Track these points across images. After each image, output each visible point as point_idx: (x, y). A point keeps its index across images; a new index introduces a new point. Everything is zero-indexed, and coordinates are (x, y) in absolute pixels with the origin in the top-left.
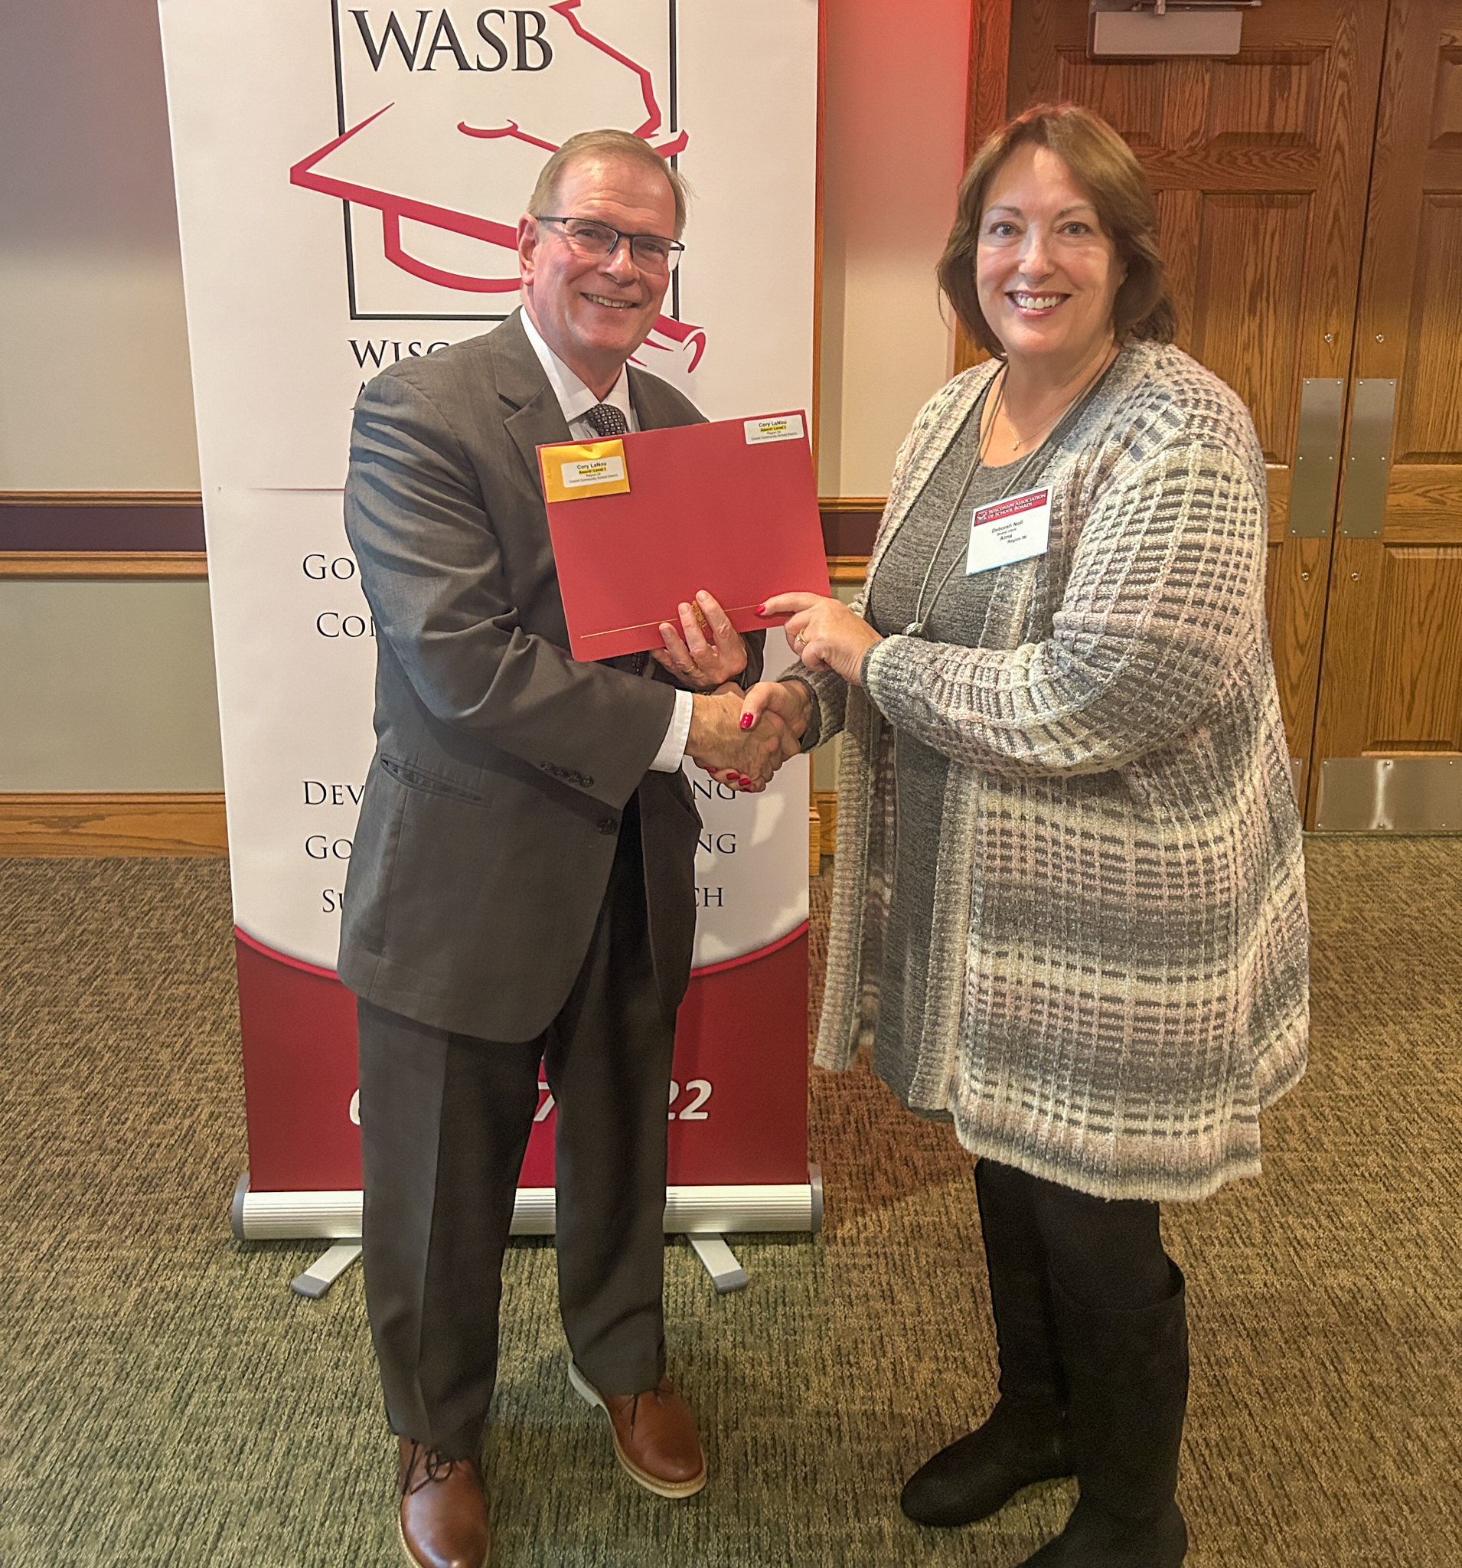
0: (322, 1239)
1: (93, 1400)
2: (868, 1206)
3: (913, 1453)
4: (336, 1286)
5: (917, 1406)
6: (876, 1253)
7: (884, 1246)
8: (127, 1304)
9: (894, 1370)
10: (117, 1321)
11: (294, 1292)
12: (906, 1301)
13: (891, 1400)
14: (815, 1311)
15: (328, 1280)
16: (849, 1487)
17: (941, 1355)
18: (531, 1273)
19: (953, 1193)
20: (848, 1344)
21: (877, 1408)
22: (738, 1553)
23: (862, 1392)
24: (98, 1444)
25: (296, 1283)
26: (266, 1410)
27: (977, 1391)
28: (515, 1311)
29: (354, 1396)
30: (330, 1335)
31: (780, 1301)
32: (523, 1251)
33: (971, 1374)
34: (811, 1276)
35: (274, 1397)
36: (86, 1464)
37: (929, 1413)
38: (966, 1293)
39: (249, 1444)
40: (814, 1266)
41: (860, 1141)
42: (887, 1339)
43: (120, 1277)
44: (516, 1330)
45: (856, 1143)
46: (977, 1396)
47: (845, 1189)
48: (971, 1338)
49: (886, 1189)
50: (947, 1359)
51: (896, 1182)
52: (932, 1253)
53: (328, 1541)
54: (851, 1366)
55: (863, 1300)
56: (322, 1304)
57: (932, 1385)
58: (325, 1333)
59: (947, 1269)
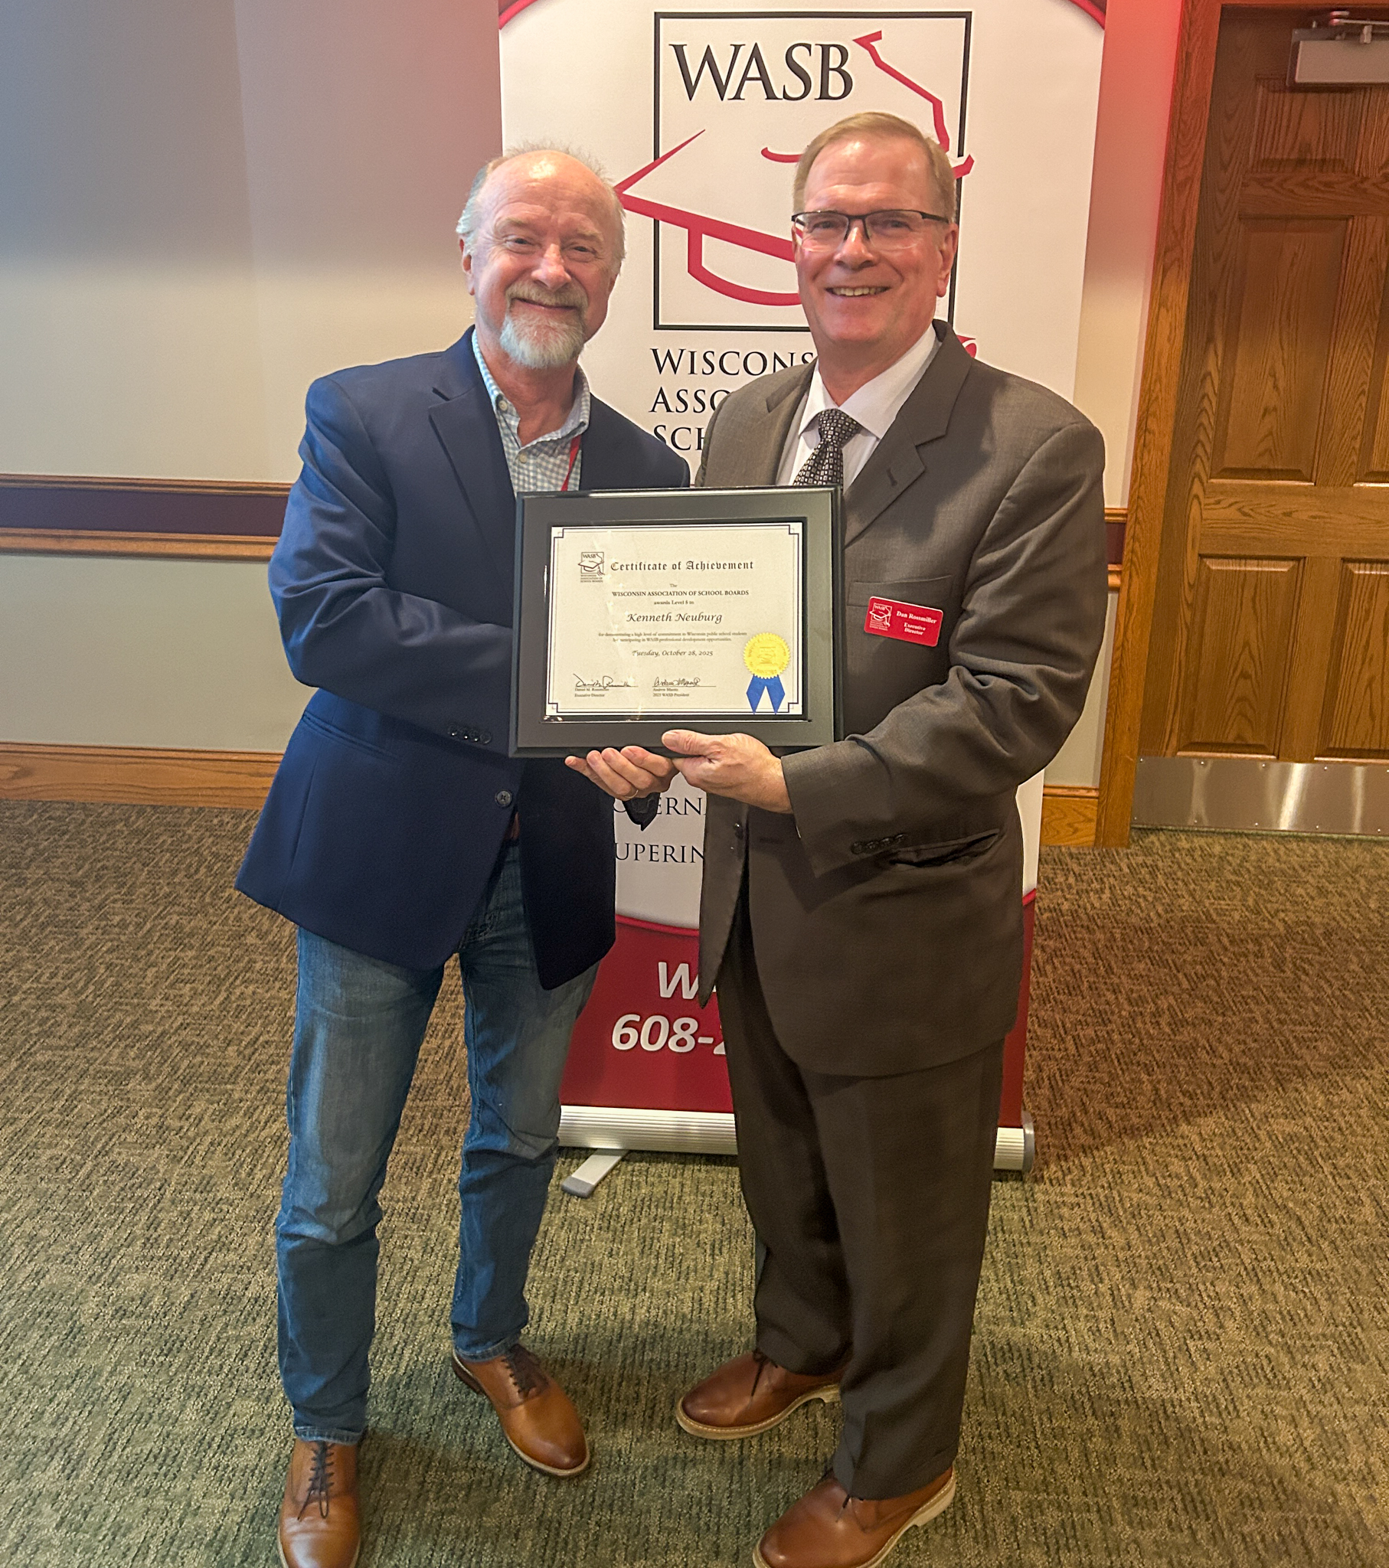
0: (581, 1149)
1: (405, 1268)
2: (1069, 1152)
3: (1139, 1366)
4: (599, 1189)
5: (1138, 1327)
6: (1082, 1194)
7: (1089, 1188)
8: (422, 1191)
9: (1112, 1294)
10: (415, 1204)
11: (565, 1191)
12: (1116, 1237)
13: (1112, 1320)
14: (1033, 1239)
15: (594, 1183)
16: (1084, 1390)
17: (1155, 1285)
19: (1147, 1145)
20: (1065, 1270)
21: (1101, 1326)
22: (990, 1437)
23: (1085, 1311)
24: (416, 1305)
25: (565, 1183)
27: (1192, 1318)
29: (630, 1281)
30: (600, 1229)
31: (999, 1229)
33: (1185, 1303)
34: (1024, 1210)
35: (561, 1276)
36: (409, 1320)
37: (1149, 1334)
38: (1171, 1234)
40: (1027, 1200)
41: (1054, 1095)
42: (1102, 1268)
43: (412, 1169)
45: (1051, 1097)
46: (1191, 1322)
47: (1047, 1137)
48: (1181, 1274)
49: (1085, 1139)
50: (1160, 1289)
51: (1093, 1133)
52: (1135, 1197)
53: (626, 1397)
54: (1072, 1288)
55: (1076, 1232)
56: (590, 1203)
57: (1149, 1310)
58: (596, 1227)
59: (1151, 1212)
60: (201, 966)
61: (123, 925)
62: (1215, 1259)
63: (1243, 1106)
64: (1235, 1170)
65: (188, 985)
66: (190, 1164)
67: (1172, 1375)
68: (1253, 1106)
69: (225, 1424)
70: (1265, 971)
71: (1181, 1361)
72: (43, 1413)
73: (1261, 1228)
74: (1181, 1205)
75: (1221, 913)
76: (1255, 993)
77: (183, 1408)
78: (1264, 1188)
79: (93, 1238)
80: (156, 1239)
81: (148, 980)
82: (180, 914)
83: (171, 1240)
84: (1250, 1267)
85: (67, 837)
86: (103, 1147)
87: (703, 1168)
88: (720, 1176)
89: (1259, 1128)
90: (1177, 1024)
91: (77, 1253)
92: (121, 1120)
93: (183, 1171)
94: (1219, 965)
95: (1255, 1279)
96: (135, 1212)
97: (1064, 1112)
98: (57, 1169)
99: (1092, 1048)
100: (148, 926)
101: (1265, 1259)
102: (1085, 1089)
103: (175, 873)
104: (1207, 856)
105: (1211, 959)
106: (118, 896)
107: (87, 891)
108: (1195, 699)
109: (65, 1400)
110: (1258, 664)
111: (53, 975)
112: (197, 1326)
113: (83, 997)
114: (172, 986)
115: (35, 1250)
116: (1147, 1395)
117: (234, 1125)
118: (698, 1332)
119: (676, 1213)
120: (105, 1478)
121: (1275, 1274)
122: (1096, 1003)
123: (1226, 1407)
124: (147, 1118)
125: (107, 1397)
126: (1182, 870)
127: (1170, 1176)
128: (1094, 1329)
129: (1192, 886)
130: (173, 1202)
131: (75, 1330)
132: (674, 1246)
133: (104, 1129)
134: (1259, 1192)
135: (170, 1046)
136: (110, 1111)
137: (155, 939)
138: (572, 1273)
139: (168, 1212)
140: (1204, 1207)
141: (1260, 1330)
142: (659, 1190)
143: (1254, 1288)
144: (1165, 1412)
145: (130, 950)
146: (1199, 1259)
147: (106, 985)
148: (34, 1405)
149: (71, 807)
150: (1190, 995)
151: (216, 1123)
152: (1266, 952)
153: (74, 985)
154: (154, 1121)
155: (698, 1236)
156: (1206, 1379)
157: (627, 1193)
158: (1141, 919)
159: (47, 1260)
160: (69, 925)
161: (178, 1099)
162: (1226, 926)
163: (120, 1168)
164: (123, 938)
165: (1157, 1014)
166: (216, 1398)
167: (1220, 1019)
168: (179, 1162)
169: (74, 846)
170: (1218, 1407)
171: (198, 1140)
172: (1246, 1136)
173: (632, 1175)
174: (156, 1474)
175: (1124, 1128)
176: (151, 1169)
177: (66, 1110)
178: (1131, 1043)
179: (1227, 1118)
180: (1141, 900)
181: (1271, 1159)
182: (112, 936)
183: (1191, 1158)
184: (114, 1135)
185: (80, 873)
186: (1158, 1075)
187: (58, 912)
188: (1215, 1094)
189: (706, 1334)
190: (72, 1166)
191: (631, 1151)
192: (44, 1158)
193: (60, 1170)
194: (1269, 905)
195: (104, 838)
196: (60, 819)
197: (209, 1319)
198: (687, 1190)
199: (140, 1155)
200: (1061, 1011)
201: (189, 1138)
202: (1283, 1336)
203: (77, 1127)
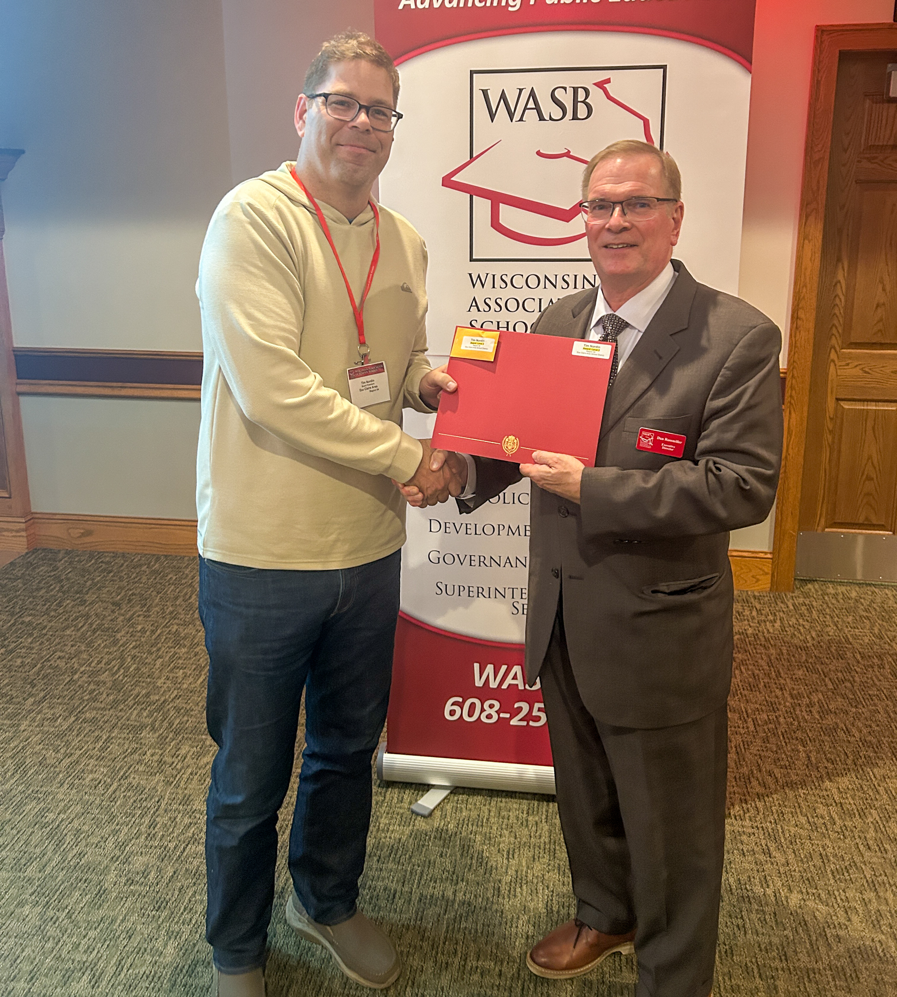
0: (425, 785)
2: (749, 798)
3: (791, 945)
4: (436, 811)
5: (792, 918)
6: (757, 827)
7: (761, 823)
9: (775, 896)
11: (413, 812)
12: (779, 857)
13: (775, 913)
15: (432, 807)
16: (754, 960)
17: (804, 891)
18: (547, 816)
19: (802, 794)
20: (745, 878)
21: (767, 917)
23: (757, 907)
25: (413, 807)
26: (405, 876)
27: (829, 914)
28: (540, 837)
29: (453, 874)
30: (435, 838)
32: (541, 803)
33: (825, 904)
35: (409, 869)
37: (800, 923)
38: (817, 856)
39: (398, 894)
41: (739, 758)
42: (769, 878)
44: (542, 847)
45: (737, 760)
46: (829, 916)
47: (733, 787)
48: (823, 883)
49: (759, 789)
50: (808, 894)
51: (765, 785)
52: (793, 830)
53: (448, 953)
54: (748, 891)
55: (751, 853)
56: (429, 821)
57: (800, 907)
58: (432, 837)
59: (803, 841)
60: (190, 658)
61: (143, 631)
62: (846, 874)
63: (869, 769)
64: (862, 814)
65: (181, 671)
66: (177, 786)
67: (814, 951)
68: (875, 770)
69: (192, 957)
70: (886, 678)
71: (821, 942)
72: (79, 944)
73: (879, 854)
74: (825, 836)
75: (856, 637)
76: (878, 693)
77: (166, 945)
78: (881, 826)
79: (115, 832)
80: (154, 835)
81: (157, 666)
82: (178, 625)
83: (163, 835)
84: (870, 880)
85: (112, 574)
86: (124, 774)
87: (504, 800)
88: (515, 806)
89: (879, 785)
90: (824, 712)
91: (105, 842)
92: (136, 757)
93: (172, 791)
94: (853, 673)
95: (874, 888)
96: (142, 816)
97: (745, 770)
98: (95, 787)
99: (765, 727)
100: (159, 631)
101: (881, 875)
102: (760, 755)
103: (176, 598)
104: (846, 598)
105: (849, 669)
106: (141, 613)
107: (122, 609)
108: (836, 494)
109: (93, 937)
110: (878, 472)
111: (99, 662)
112: (177, 892)
113: (117, 676)
114: (171, 671)
115: (79, 839)
116: (797, 965)
117: (205, 762)
118: (497, 911)
119: (485, 830)
120: (116, 988)
121: (887, 885)
122: (769, 696)
123: (851, 975)
124: (152, 755)
125: (119, 936)
126: (830, 608)
127: (817, 816)
128: (762, 919)
129: (836, 619)
130: (166, 811)
131: (101, 892)
132: (483, 852)
133: (126, 762)
134: (878, 829)
135: (169, 710)
136: (129, 751)
137: (163, 640)
138: (416, 867)
139: (162, 817)
140: (840, 838)
141: (876, 923)
142: (474, 814)
143: (872, 895)
144: (808, 977)
145: (146, 648)
146: (836, 874)
147: (131, 670)
148: (74, 939)
149: (115, 555)
150: (833, 693)
151: (195, 760)
152: (886, 664)
153: (111, 670)
154: (156, 758)
155: (499, 845)
156: (838, 955)
157: (453, 814)
158: (801, 641)
159: (86, 846)
160: (110, 630)
161: (172, 744)
162: (859, 647)
163: (134, 788)
164: (143, 640)
165: (811, 705)
166: (186, 940)
167: (854, 710)
168: (170, 785)
169: (116, 581)
170: (845, 975)
171: (183, 771)
172: (870, 790)
173: (457, 803)
174: (147, 988)
175: (786, 782)
176: (153, 789)
177: (102, 749)
178: (792, 724)
179: (857, 778)
180: (801, 628)
181: (887, 807)
182: (136, 638)
183: (831, 805)
184: (131, 766)
185: (119, 597)
186: (810, 747)
187: (104, 622)
188: (849, 762)
189: (502, 912)
190: (104, 785)
191: (457, 787)
192: (88, 779)
193: (97, 788)
194: (889, 633)
195: (134, 575)
196: (108, 563)
197: (185, 887)
198: (492, 814)
199: (147, 779)
200: (745, 702)
201: (177, 769)
202: (891, 928)
203: (109, 760)
